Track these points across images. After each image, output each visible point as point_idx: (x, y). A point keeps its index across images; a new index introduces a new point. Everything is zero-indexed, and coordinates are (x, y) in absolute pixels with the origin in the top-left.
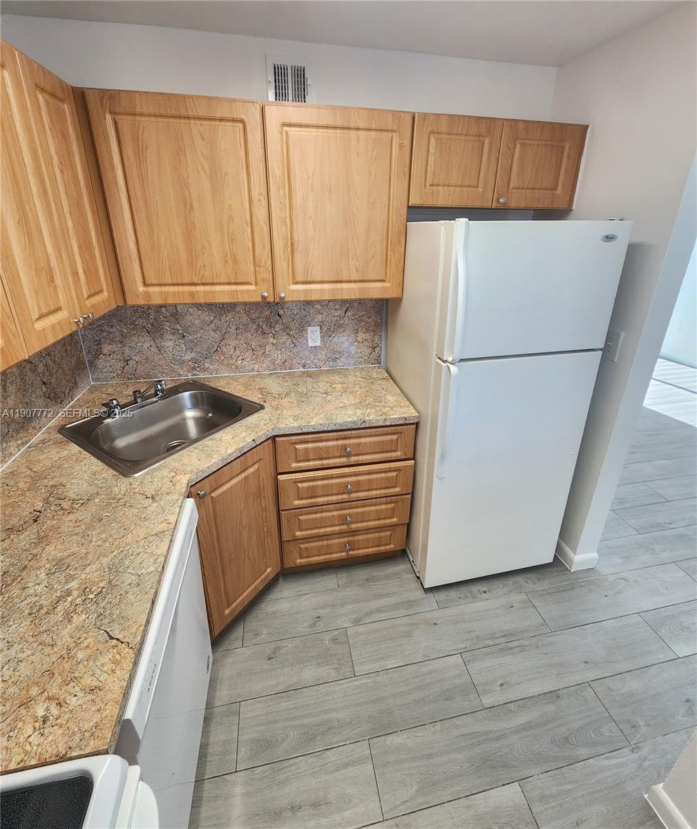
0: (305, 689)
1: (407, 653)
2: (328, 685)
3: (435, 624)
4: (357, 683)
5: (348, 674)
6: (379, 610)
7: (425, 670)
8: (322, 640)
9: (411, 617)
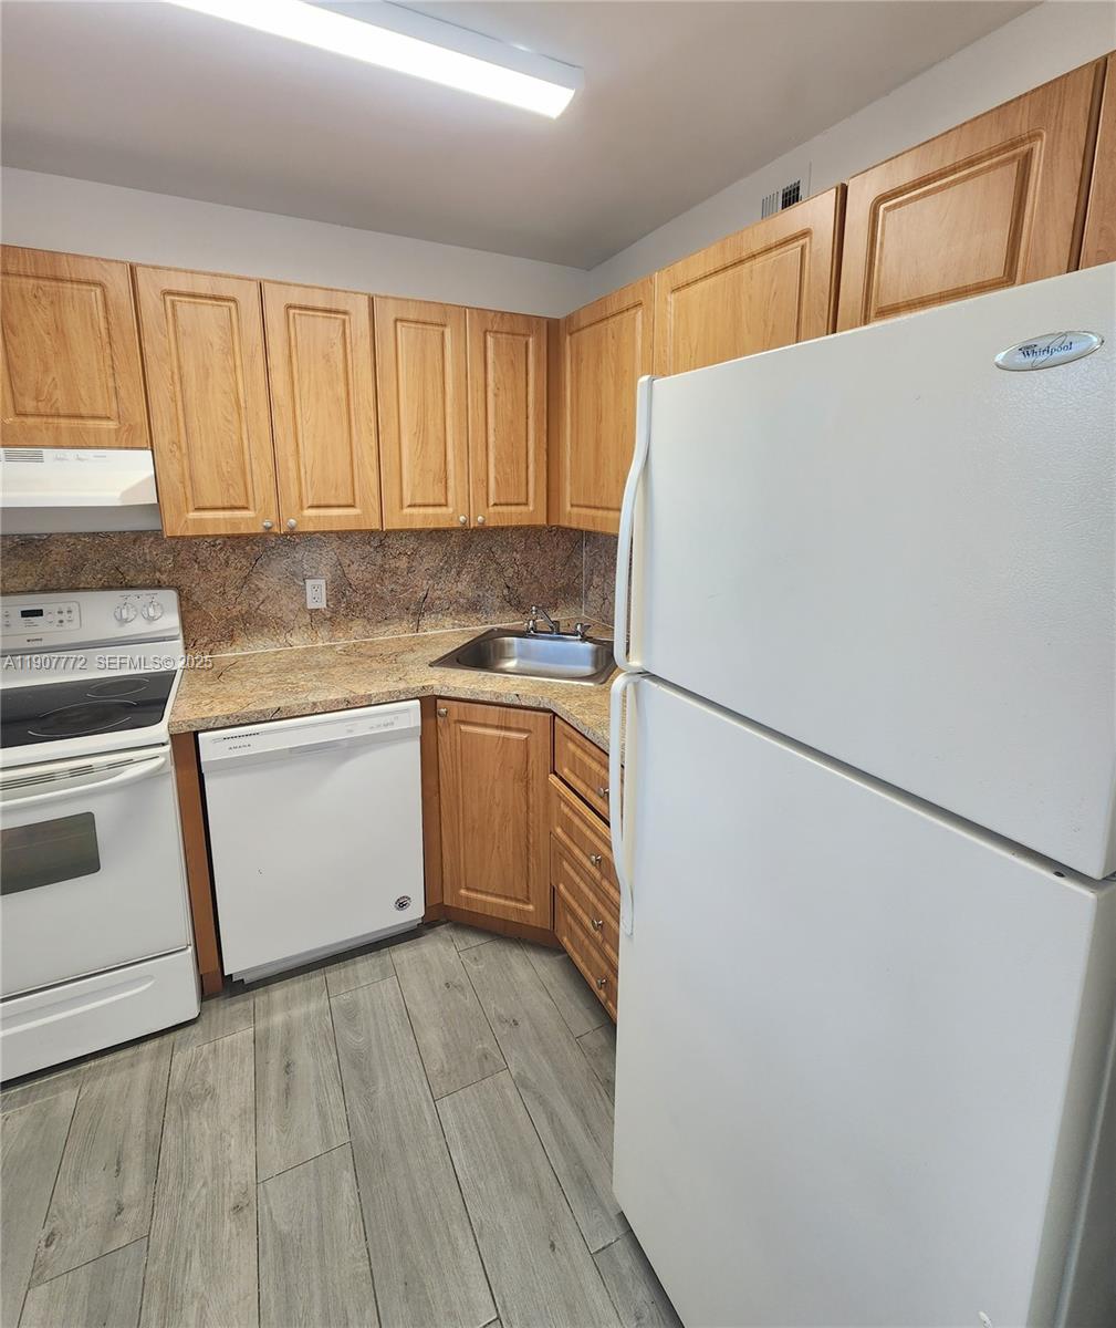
0: (412, 1038)
1: (481, 1185)
2: (420, 1064)
3: (552, 1246)
4: (425, 1105)
5: (436, 1090)
6: (552, 1117)
7: (456, 1229)
8: (481, 1039)
9: (555, 1185)
